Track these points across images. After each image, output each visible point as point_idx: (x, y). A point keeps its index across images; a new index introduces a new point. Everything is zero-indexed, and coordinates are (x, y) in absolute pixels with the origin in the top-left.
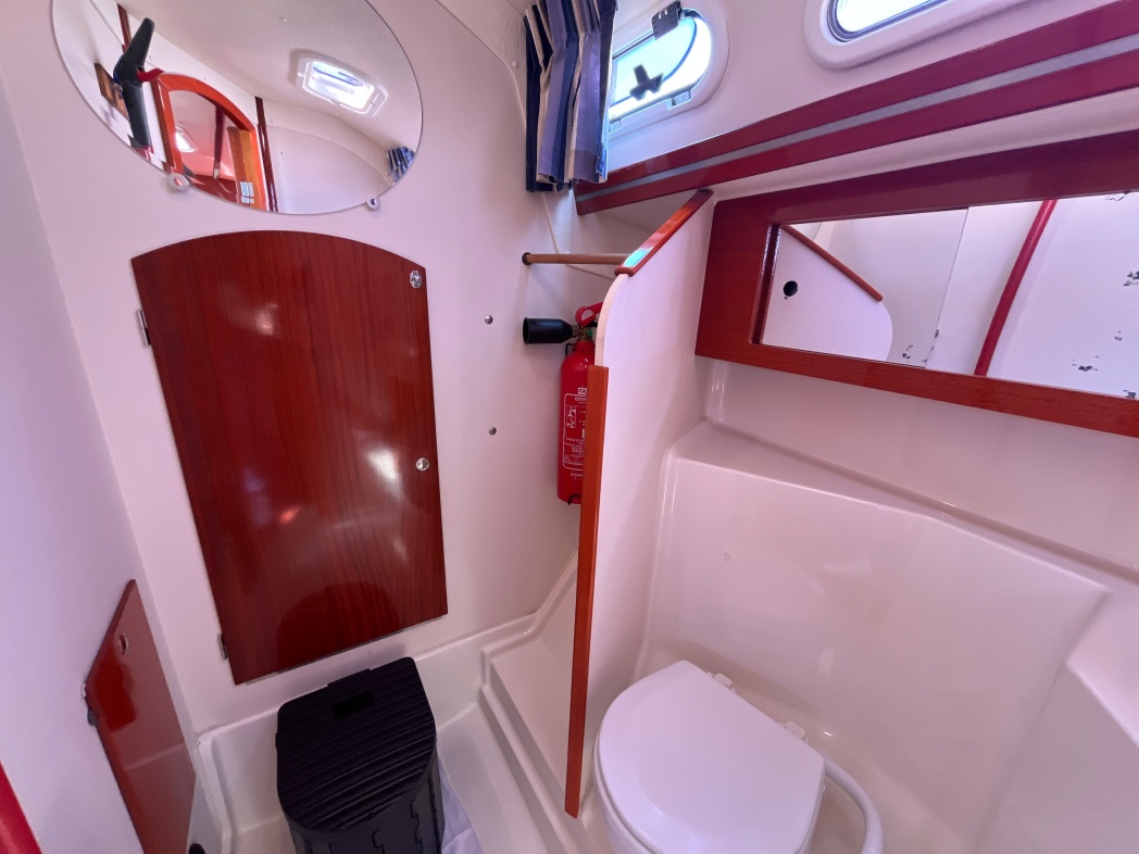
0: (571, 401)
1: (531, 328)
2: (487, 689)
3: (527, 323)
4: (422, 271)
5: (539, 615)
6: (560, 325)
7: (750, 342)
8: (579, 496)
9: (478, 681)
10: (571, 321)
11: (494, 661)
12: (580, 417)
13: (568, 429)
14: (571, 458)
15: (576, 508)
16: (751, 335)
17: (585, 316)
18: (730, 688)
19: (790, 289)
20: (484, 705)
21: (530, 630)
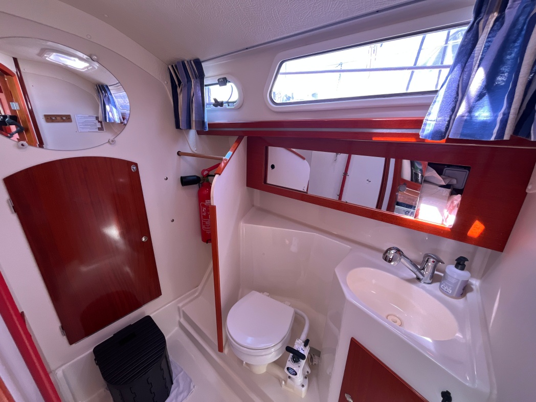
0: (203, 205)
1: (184, 180)
2: (182, 321)
3: (182, 178)
4: (136, 165)
5: (200, 287)
6: (195, 178)
7: (263, 183)
8: (210, 240)
9: (178, 318)
10: (200, 175)
11: (183, 309)
12: (207, 211)
13: (203, 216)
14: (206, 227)
15: (210, 245)
16: (263, 180)
17: (205, 173)
18: (268, 296)
19: (273, 167)
20: (181, 326)
21: (197, 294)
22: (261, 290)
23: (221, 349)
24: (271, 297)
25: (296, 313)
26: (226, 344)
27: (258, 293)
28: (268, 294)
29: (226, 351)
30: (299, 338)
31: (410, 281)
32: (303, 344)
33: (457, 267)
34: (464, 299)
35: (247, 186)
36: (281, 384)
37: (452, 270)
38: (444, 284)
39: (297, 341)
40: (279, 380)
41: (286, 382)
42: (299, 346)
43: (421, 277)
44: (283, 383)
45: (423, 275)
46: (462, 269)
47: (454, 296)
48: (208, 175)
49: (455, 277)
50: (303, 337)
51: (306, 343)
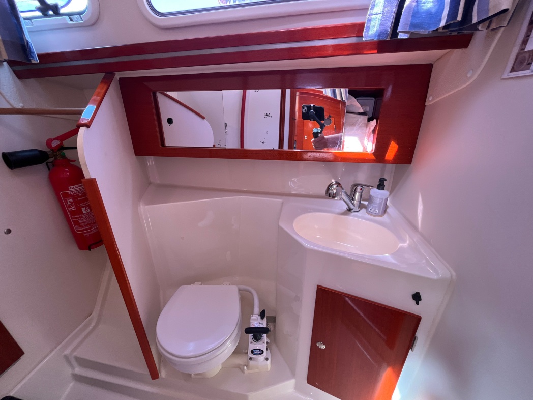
0: (66, 196)
1: (11, 159)
2: (78, 370)
3: (5, 156)
5: (95, 314)
6: (37, 152)
7: (161, 146)
9: (69, 371)
10: (45, 148)
11: (75, 354)
12: (76, 202)
13: (71, 212)
14: (80, 226)
16: (160, 143)
17: (55, 144)
18: (201, 285)
19: (170, 121)
20: (78, 378)
21: (93, 324)
22: (190, 281)
23: (154, 374)
24: (204, 285)
25: (240, 290)
26: (159, 365)
27: (188, 287)
28: (200, 283)
29: (163, 373)
30: (252, 313)
31: (344, 214)
32: (260, 317)
33: (377, 188)
34: (386, 214)
35: (136, 155)
36: (243, 371)
37: (375, 192)
38: (371, 207)
39: (252, 318)
40: (240, 369)
41: (247, 366)
42: (256, 322)
43: (352, 207)
44: (245, 368)
45: (353, 204)
46: (383, 189)
47: (380, 214)
48: (61, 148)
49: (379, 197)
50: (257, 310)
51: (262, 315)
